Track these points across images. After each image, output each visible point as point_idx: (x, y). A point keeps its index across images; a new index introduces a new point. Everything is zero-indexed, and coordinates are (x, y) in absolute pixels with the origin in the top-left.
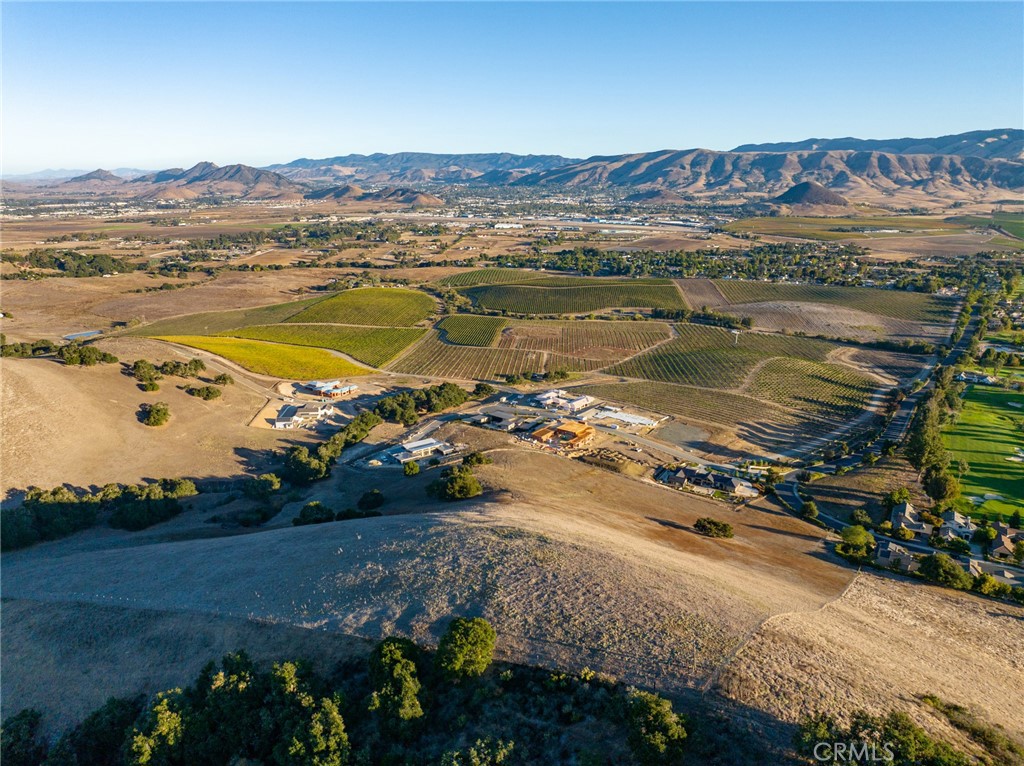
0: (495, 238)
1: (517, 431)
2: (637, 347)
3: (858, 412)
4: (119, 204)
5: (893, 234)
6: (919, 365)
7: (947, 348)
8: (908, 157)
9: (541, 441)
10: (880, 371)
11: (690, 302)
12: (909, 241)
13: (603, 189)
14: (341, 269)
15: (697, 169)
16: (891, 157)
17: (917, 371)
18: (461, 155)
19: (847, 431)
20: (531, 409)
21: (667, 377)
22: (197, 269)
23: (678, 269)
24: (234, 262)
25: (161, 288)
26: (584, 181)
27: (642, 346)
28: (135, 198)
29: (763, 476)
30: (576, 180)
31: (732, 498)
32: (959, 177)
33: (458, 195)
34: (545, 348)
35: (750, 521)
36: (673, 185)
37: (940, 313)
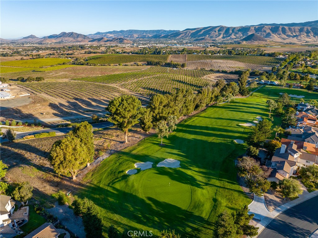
5: (278, 47)
8: (292, 28)
15: (220, 32)
16: (286, 28)
26: (183, 36)
30: (180, 36)
32: (309, 34)
36: (211, 37)
37: (274, 63)
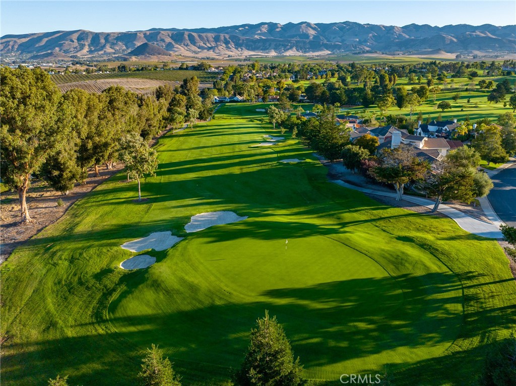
8: (203, 35)
13: (15, 56)
15: (82, 42)
16: (194, 34)
32: (229, 45)
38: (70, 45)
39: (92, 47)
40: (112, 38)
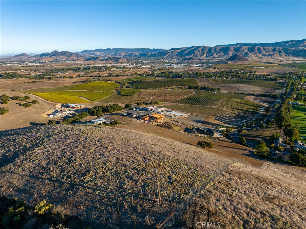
0: (141, 69)
1: (137, 117)
2: (183, 96)
3: (257, 113)
4: (28, 62)
5: (263, 68)
6: (275, 100)
7: (284, 96)
8: (266, 48)
9: (144, 120)
10: (263, 102)
11: (200, 84)
12: (268, 70)
13: (175, 58)
14: (91, 78)
15: (203, 52)
16: (261, 48)
17: (275, 102)
18: (133, 49)
19: (253, 118)
20: (143, 112)
21: (191, 103)
22: (46, 78)
23: (197, 76)
24: (58, 76)
25: (32, 82)
26: (170, 55)
27: (184, 96)
28: (33, 61)
29: (224, 131)
30: (167, 55)
31: (213, 138)
32: (281, 54)
33: (131, 60)
34: (152, 96)
35: (220, 144)
36: (196, 56)
37: (280, 86)
38: (198, 53)
39: (208, 54)
40: (217, 49)
